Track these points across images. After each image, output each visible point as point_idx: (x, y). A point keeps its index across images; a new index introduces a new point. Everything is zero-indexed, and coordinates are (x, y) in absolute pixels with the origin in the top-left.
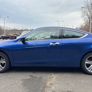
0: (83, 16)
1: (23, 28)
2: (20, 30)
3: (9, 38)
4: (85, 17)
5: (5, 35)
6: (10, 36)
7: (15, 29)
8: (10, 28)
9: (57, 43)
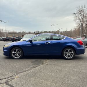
0: (75, 20)
1: (21, 31)
2: (19, 33)
3: (10, 40)
4: (78, 21)
5: (5, 38)
6: (10, 38)
7: (13, 32)
8: (8, 31)
9: (49, 43)
